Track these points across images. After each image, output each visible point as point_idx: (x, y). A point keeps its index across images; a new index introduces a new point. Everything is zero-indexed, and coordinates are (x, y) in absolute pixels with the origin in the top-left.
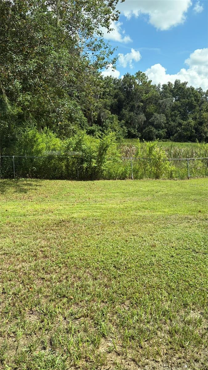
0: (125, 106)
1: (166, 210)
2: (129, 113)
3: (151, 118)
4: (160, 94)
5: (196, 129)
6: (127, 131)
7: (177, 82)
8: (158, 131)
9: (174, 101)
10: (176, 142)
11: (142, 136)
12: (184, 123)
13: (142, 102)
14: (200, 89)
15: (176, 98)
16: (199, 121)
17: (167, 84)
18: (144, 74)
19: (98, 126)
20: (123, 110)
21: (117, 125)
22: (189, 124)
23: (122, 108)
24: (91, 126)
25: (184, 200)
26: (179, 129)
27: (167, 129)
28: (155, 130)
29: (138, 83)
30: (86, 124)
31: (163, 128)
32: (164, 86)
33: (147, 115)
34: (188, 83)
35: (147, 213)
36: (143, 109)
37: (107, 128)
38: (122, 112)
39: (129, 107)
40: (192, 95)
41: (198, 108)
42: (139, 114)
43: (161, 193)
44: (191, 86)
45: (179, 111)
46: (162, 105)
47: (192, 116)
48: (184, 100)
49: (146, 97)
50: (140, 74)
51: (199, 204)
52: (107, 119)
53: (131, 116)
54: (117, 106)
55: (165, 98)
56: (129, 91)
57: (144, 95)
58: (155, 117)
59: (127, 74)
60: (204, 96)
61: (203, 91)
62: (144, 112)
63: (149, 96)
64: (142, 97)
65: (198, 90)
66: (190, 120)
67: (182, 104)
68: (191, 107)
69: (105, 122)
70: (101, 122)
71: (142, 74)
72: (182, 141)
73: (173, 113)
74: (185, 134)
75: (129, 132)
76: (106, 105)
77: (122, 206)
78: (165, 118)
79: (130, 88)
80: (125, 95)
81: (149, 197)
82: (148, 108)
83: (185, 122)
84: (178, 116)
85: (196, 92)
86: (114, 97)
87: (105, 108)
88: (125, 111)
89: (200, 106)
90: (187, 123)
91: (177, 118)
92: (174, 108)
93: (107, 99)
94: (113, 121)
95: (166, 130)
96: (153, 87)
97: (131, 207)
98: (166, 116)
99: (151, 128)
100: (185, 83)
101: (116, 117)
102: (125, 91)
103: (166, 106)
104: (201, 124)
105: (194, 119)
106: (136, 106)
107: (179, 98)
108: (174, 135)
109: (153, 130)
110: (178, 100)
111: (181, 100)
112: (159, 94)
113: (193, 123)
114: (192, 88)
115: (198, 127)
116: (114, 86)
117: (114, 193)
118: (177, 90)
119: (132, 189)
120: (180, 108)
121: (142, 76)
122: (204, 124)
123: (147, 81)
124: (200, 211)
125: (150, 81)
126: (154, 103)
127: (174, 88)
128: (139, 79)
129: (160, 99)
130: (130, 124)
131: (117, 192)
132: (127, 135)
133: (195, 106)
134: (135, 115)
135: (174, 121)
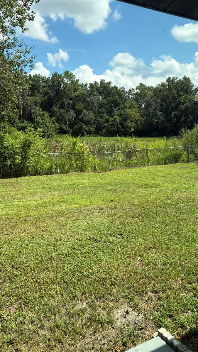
0: (55, 103)
1: (83, 202)
2: (59, 110)
3: (80, 115)
4: (88, 93)
5: (121, 125)
6: (59, 128)
7: (102, 82)
8: (88, 127)
9: (101, 99)
10: (104, 137)
11: (74, 132)
12: (110, 120)
13: (71, 99)
14: (123, 88)
15: (102, 96)
16: (124, 118)
17: (93, 83)
18: (72, 74)
19: (29, 122)
20: (54, 107)
21: (48, 122)
22: (115, 120)
23: (53, 105)
24: (23, 122)
25: (101, 191)
26: (107, 125)
27: (96, 125)
28: (85, 126)
29: (66, 82)
30: (17, 121)
31: (92, 124)
32: (91, 85)
33: (77, 112)
34: (112, 83)
35: (63, 207)
36: (72, 106)
37: (38, 124)
38: (53, 109)
39: (59, 104)
40: (116, 94)
41: (122, 105)
42: (69, 111)
43: (82, 186)
44: (115, 86)
45: (106, 108)
46: (90, 103)
47: (118, 113)
48: (109, 98)
49: (75, 95)
50: (67, 73)
51: (113, 194)
52: (38, 116)
53: (61, 114)
54: (47, 103)
55: (92, 96)
56: (58, 89)
57: (73, 93)
58: (84, 114)
59: (55, 73)
60: (127, 94)
61: (126, 90)
62: (74, 109)
63: (77, 94)
64: (71, 95)
65: (122, 89)
66: (116, 117)
67: (108, 102)
68: (116, 104)
69: (36, 119)
70: (33, 118)
71: (69, 73)
72: (110, 136)
73: (100, 110)
74: (112, 129)
75: (61, 128)
76: (36, 103)
77: (40, 202)
78: (94, 115)
79: (59, 86)
80: (54, 93)
81: (70, 190)
82: (78, 105)
83: (112, 119)
84: (105, 113)
85: (120, 91)
86: (44, 95)
87: (36, 105)
88: (55, 109)
89: (124, 104)
90: (113, 119)
91: (104, 114)
92: (101, 106)
93: (37, 97)
94: (44, 118)
95: (94, 126)
96: (81, 86)
97: (49, 202)
98: (95, 113)
99: (81, 124)
100: (110, 83)
101: (47, 114)
102: (54, 89)
103: (93, 104)
104: (125, 119)
105: (120, 115)
106: (66, 103)
107: (105, 96)
108: (102, 131)
109: (84, 126)
110: (104, 98)
111: (107, 98)
112: (86, 92)
113: (118, 119)
114: (115, 87)
115: (123, 123)
116: (44, 84)
117: (36, 189)
118: (103, 89)
119: (55, 184)
120: (107, 106)
121: (69, 75)
122: (128, 120)
123: (74, 81)
124: (112, 201)
125: (78, 80)
126: (82, 101)
127: (100, 87)
128: (67, 78)
129: (87, 97)
130: (62, 120)
131: (39, 188)
132: (59, 131)
133: (120, 103)
134: (66, 112)
135: (102, 117)
